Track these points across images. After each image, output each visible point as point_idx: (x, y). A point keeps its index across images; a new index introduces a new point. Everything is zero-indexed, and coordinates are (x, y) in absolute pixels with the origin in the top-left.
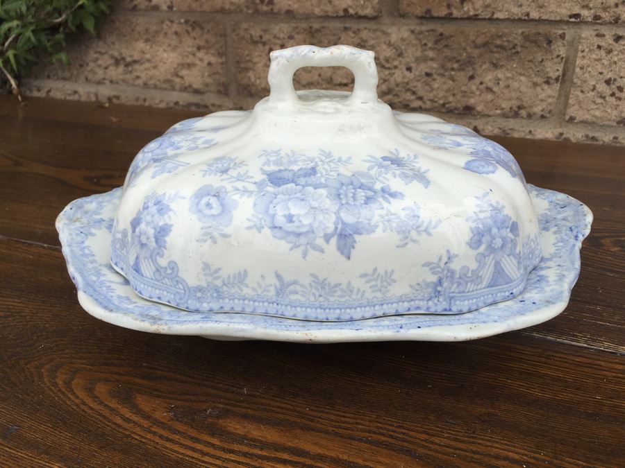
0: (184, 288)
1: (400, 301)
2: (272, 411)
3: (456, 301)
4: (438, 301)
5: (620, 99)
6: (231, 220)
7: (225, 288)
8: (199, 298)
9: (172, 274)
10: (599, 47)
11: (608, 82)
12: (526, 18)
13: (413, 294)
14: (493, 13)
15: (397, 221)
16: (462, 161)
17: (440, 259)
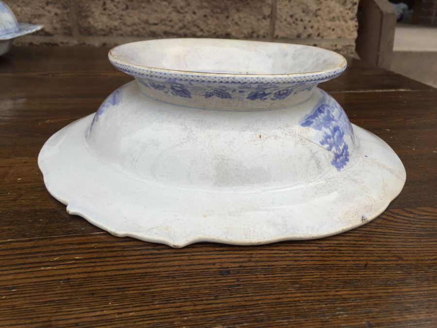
5: (297, 24)
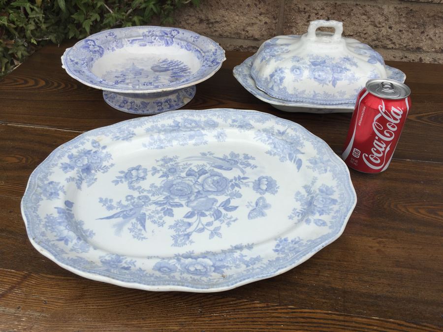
0: (287, 94)
1: (346, 100)
6: (302, 76)
7: (299, 95)
9: (284, 90)
15: (348, 77)
16: (367, 59)
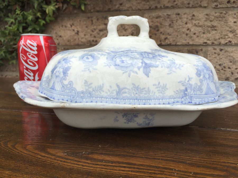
0: (75, 92)
1: (170, 98)
2: (114, 152)
3: (193, 98)
4: (186, 98)
6: (97, 63)
7: (94, 92)
8: (82, 97)
9: (70, 87)
10: (215, 53)
11: (220, 65)
12: (188, 44)
13: (175, 95)
14: (176, 43)
15: (166, 64)
17: (186, 79)
